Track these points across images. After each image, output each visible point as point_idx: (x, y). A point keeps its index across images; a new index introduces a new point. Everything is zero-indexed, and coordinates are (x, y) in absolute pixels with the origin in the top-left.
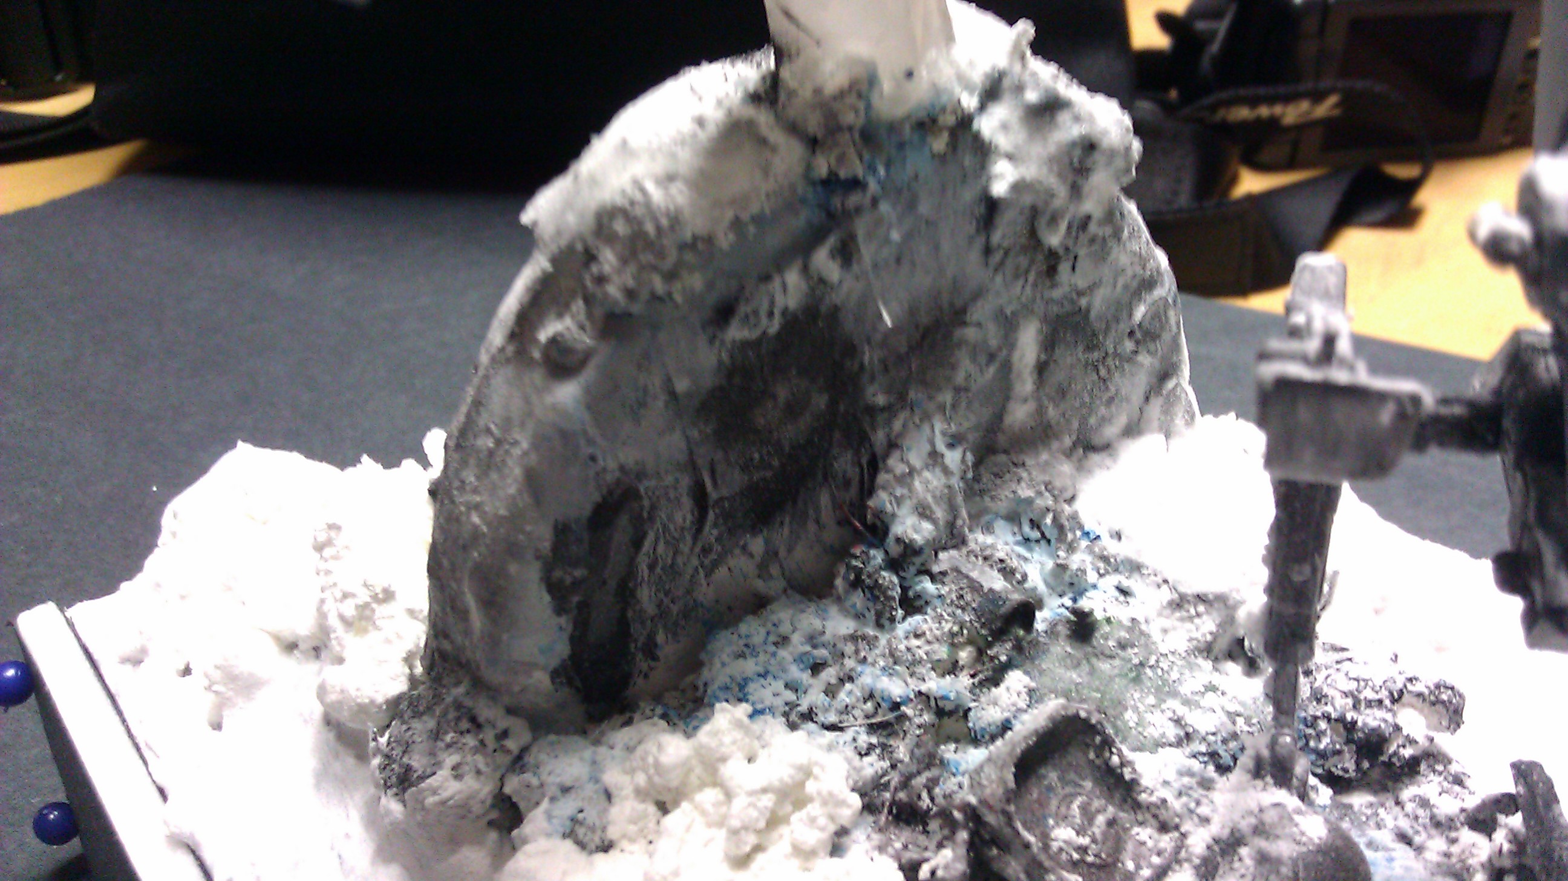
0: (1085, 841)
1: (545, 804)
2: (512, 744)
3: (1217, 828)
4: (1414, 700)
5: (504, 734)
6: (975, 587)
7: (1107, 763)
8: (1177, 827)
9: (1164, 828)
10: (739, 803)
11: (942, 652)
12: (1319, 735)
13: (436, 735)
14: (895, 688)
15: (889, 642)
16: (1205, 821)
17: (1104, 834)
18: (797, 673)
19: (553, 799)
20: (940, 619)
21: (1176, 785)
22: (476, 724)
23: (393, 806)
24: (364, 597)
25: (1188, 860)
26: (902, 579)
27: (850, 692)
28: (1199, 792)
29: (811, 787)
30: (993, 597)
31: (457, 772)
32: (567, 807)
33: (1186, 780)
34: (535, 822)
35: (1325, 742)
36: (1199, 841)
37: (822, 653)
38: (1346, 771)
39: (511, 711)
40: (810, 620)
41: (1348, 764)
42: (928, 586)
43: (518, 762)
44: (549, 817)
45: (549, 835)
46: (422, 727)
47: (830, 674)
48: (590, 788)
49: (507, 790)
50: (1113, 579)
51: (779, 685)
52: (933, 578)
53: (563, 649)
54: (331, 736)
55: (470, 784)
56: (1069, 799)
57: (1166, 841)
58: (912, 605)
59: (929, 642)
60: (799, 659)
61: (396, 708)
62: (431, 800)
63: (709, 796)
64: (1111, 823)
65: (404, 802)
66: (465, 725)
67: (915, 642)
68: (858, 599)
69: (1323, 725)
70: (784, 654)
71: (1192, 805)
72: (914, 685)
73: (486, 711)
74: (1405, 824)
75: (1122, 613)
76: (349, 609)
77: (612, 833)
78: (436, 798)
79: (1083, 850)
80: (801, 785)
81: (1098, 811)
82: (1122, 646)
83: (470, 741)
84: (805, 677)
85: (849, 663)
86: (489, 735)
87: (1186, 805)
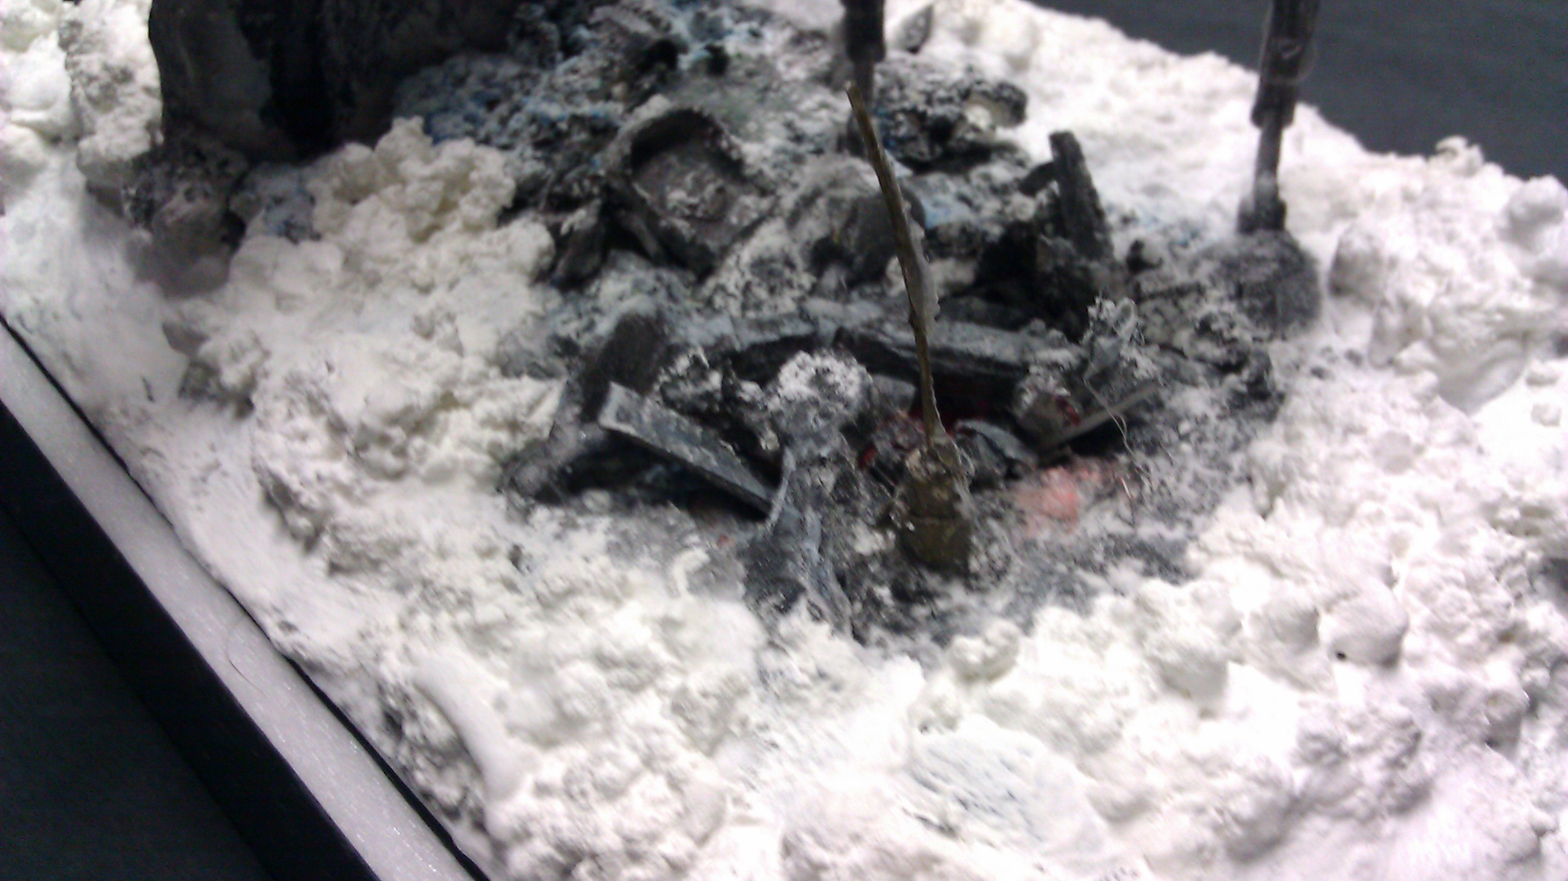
0: (694, 200)
1: (263, 212)
2: (232, 170)
3: (805, 188)
4: (980, 98)
5: (224, 164)
6: (623, 31)
7: (719, 148)
8: (773, 192)
9: (764, 192)
10: (412, 188)
11: (595, 83)
12: (898, 125)
13: (170, 174)
14: (554, 111)
15: (550, 79)
16: (795, 186)
17: (713, 201)
18: (472, 107)
19: (269, 208)
20: (592, 58)
21: (774, 160)
22: (201, 157)
23: (143, 235)
24: (105, 78)
25: (781, 215)
26: (561, 28)
27: (518, 120)
28: (790, 166)
29: (474, 176)
30: (638, 39)
31: (189, 196)
32: (280, 214)
33: (782, 157)
34: (255, 225)
35: (903, 131)
36: (789, 199)
37: (496, 92)
38: (921, 154)
39: (228, 145)
40: (483, 65)
41: (922, 149)
42: (583, 33)
43: (239, 184)
44: (266, 220)
45: (265, 233)
46: (158, 172)
47: (502, 109)
48: (298, 199)
49: (233, 207)
50: (744, 26)
51: (458, 118)
52: (589, 27)
53: (265, 91)
54: (93, 200)
55: (200, 203)
56: (682, 174)
57: (765, 204)
58: (571, 49)
59: (583, 77)
60: (476, 97)
61: (141, 163)
62: (170, 220)
63: (390, 191)
64: (720, 191)
65: (151, 230)
66: (192, 159)
67: (572, 78)
68: (524, 48)
69: (901, 117)
70: (462, 93)
71: (786, 175)
72: (570, 110)
73: (207, 145)
74: (966, 190)
75: (753, 51)
76: (94, 90)
77: (318, 226)
78: (174, 218)
79: (693, 207)
80: (466, 176)
81: (709, 182)
82: (750, 74)
83: (198, 171)
84: (481, 112)
85: (517, 97)
86: (212, 165)
87: (780, 175)
